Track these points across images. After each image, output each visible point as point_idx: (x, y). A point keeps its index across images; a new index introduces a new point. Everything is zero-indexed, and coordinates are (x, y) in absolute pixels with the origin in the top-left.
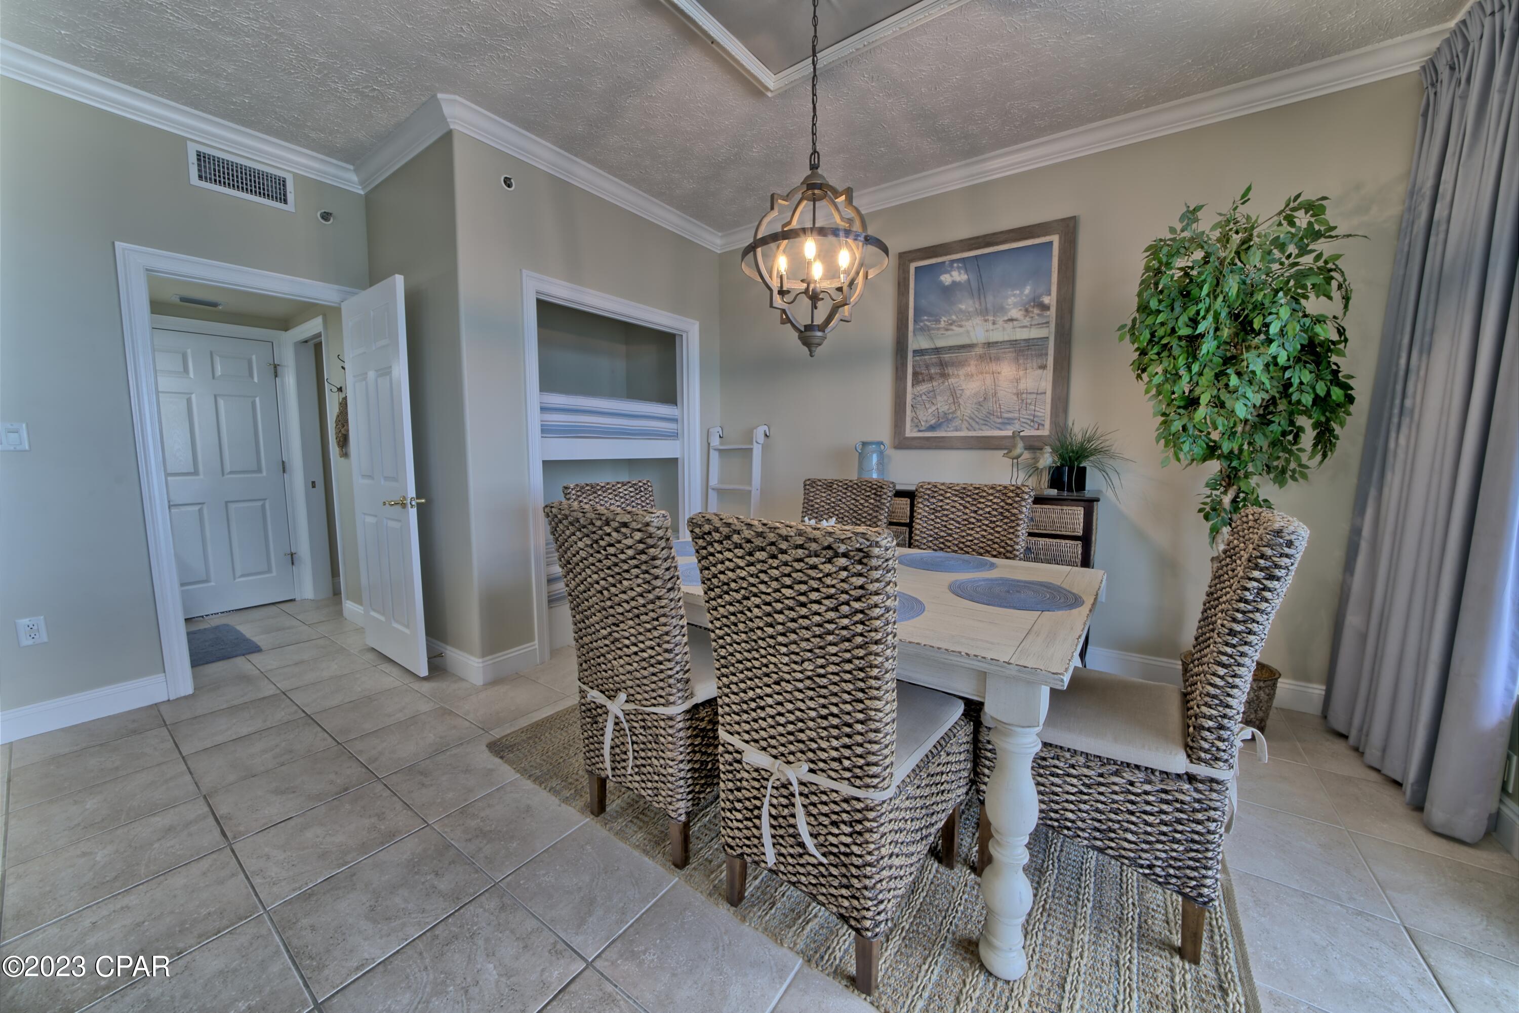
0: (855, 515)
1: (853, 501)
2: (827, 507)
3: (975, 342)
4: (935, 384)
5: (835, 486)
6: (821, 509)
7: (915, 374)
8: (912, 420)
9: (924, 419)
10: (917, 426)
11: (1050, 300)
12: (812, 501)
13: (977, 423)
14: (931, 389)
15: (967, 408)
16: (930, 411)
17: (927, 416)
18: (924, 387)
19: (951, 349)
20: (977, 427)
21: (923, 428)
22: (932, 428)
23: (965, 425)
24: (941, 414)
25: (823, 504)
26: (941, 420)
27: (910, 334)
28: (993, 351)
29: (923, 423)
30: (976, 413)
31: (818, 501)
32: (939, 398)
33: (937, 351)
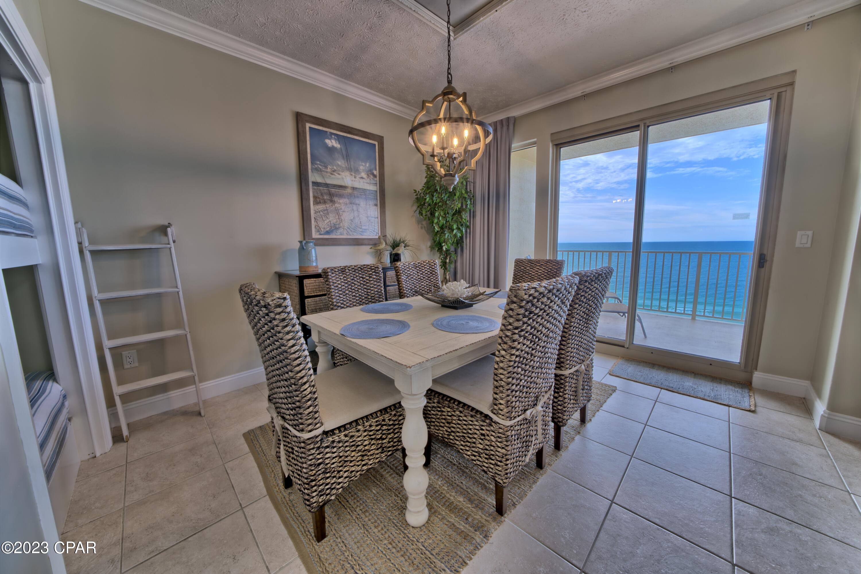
0: (365, 287)
1: (361, 279)
2: (346, 285)
3: (347, 185)
4: (327, 206)
5: (347, 271)
6: (343, 287)
7: (315, 197)
8: (315, 227)
9: (323, 227)
10: (318, 231)
11: (376, 172)
12: (336, 283)
13: (351, 231)
14: (325, 208)
15: (346, 224)
16: (326, 222)
17: (324, 225)
18: (321, 207)
19: (335, 186)
20: (351, 233)
21: (322, 233)
22: (328, 233)
23: (345, 232)
24: (332, 225)
25: (343, 284)
26: (332, 228)
27: (310, 171)
28: (356, 192)
29: (322, 230)
30: (350, 225)
31: (339, 282)
32: (330, 215)
33: (327, 185)
